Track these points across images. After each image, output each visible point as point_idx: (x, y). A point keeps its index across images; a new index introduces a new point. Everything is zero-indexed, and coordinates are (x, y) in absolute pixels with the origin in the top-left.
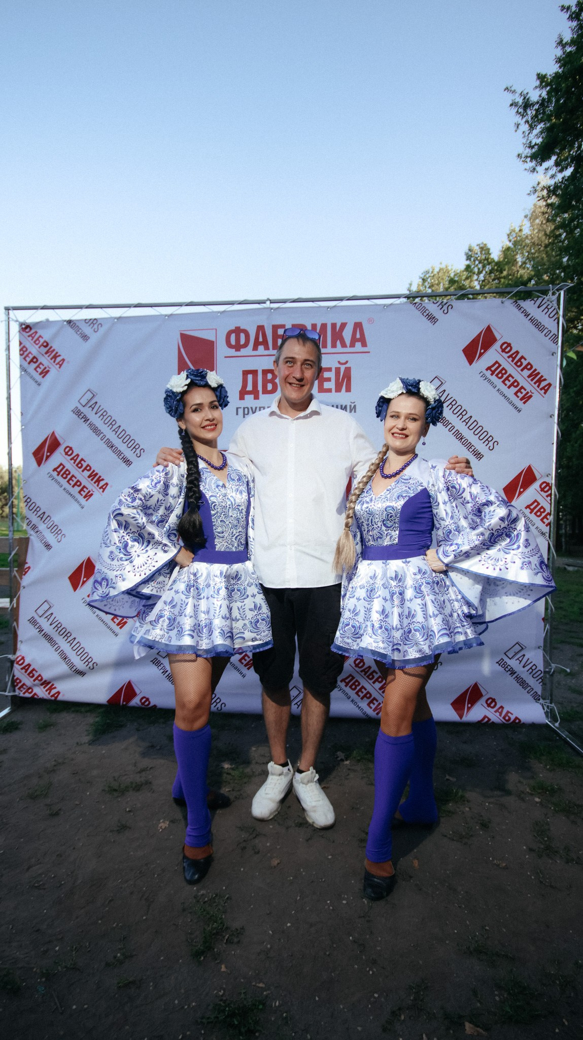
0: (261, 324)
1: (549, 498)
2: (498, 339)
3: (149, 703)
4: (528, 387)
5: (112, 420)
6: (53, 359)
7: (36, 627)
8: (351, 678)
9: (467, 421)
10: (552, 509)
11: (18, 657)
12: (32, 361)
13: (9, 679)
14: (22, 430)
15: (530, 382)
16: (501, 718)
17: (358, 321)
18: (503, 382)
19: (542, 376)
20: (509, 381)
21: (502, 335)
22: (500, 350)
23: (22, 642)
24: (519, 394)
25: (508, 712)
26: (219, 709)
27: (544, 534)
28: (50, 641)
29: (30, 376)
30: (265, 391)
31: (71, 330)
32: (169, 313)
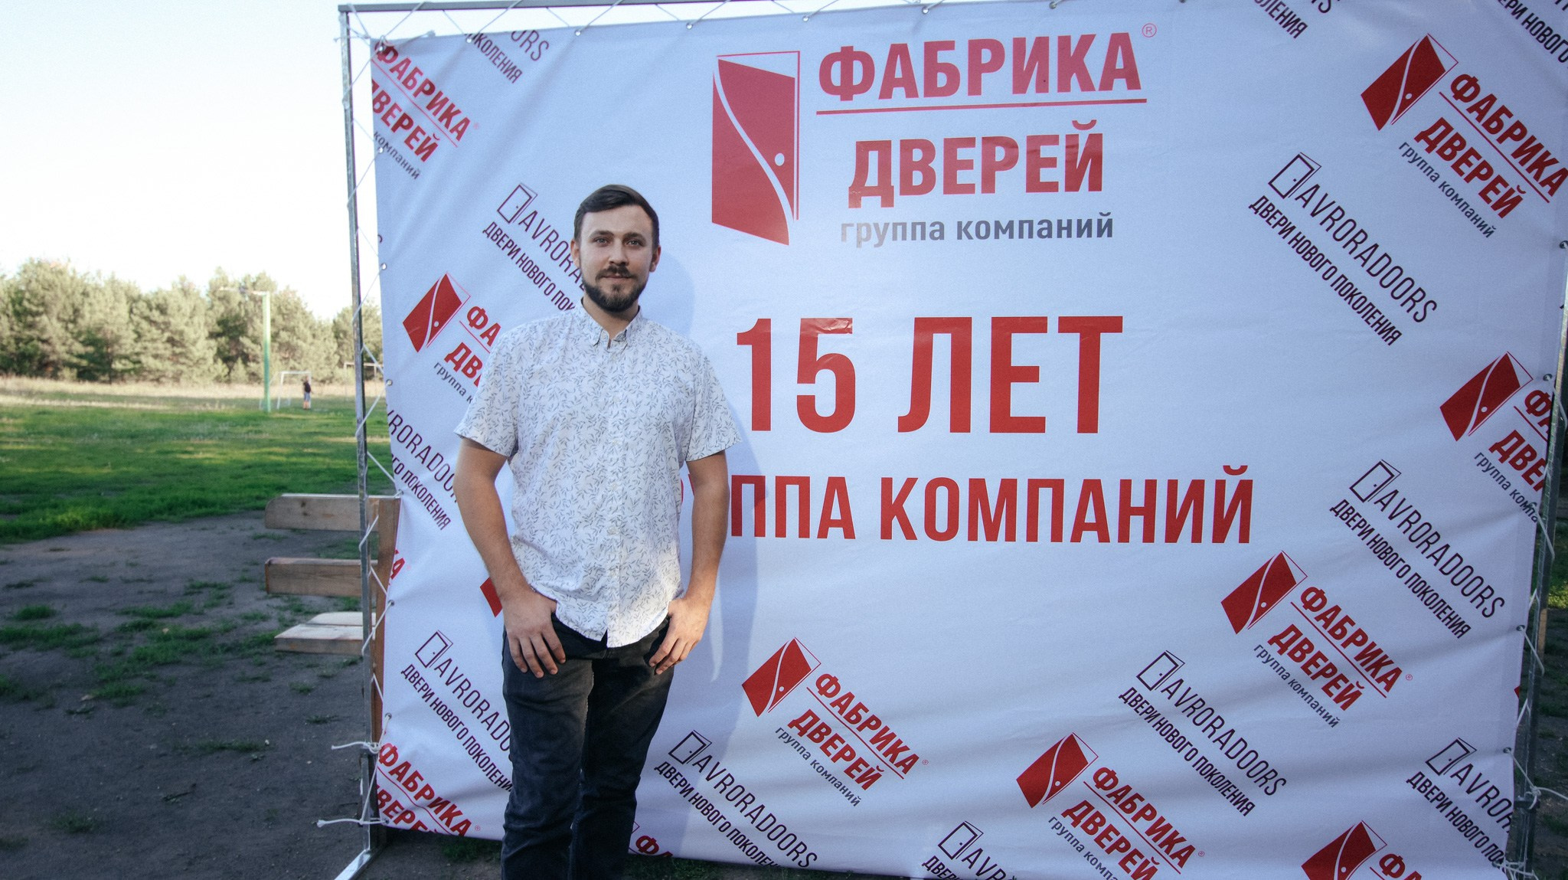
0: (899, 41)
1: (1546, 427)
2: (1446, 68)
3: (657, 848)
4: (1513, 179)
6: (445, 121)
7: (418, 687)
8: (1085, 807)
9: (1365, 256)
10: (1552, 452)
11: (383, 748)
12: (399, 124)
13: (365, 792)
14: (381, 273)
15: (1518, 166)
17: (1120, 30)
18: (1456, 167)
19: (1547, 154)
20: (1470, 164)
21: (1455, 60)
22: (1450, 94)
23: (390, 717)
24: (1491, 195)
26: (804, 863)
27: (1530, 507)
28: (446, 717)
29: (397, 156)
30: (907, 189)
31: (484, 54)
32: (697, 17)
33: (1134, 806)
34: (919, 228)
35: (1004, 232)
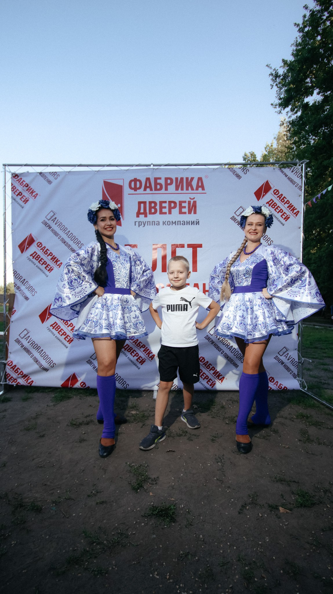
0: (148, 177)
2: (272, 187)
3: (86, 385)
4: (288, 213)
5: (65, 228)
6: (31, 194)
7: (20, 344)
11: (8, 362)
12: (18, 194)
13: (3, 374)
14: (12, 233)
15: (289, 210)
16: (277, 387)
17: (200, 177)
18: (275, 210)
19: (294, 207)
20: (278, 209)
21: (274, 186)
22: (273, 193)
23: (11, 353)
24: (283, 216)
25: (280, 384)
26: (125, 387)
28: (28, 352)
29: (18, 202)
30: (151, 213)
31: (42, 178)
32: (97, 170)
33: (209, 367)
34: (153, 223)
35: (174, 224)
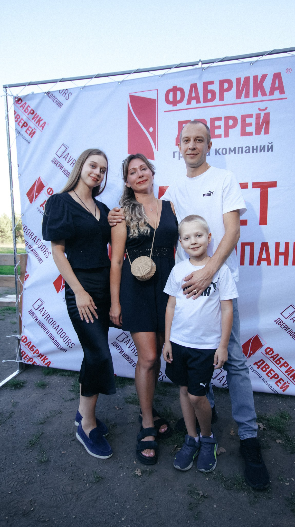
6: (38, 123)
7: (33, 317)
8: (262, 362)
11: (22, 337)
12: (23, 125)
13: (17, 351)
14: (19, 177)
17: (277, 71)
23: (25, 327)
26: (161, 379)
28: (42, 327)
29: (23, 136)
31: (50, 99)
32: (121, 80)
33: (280, 362)
35: (232, 152)
